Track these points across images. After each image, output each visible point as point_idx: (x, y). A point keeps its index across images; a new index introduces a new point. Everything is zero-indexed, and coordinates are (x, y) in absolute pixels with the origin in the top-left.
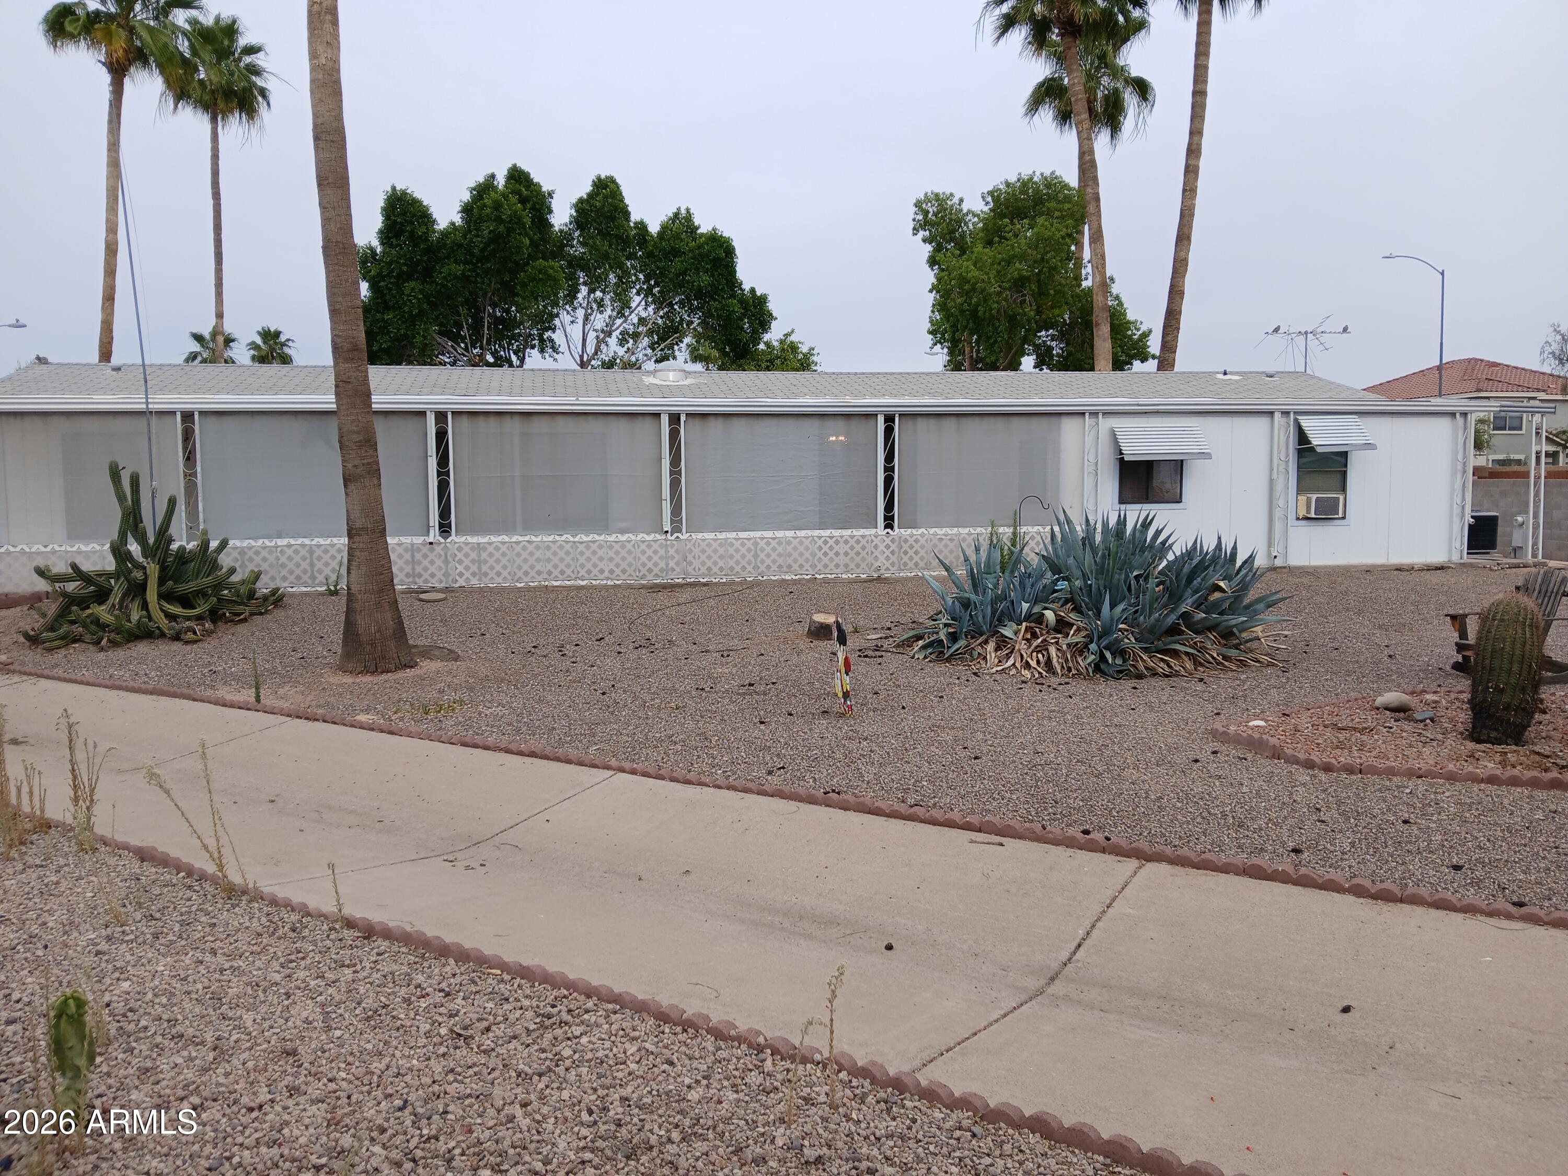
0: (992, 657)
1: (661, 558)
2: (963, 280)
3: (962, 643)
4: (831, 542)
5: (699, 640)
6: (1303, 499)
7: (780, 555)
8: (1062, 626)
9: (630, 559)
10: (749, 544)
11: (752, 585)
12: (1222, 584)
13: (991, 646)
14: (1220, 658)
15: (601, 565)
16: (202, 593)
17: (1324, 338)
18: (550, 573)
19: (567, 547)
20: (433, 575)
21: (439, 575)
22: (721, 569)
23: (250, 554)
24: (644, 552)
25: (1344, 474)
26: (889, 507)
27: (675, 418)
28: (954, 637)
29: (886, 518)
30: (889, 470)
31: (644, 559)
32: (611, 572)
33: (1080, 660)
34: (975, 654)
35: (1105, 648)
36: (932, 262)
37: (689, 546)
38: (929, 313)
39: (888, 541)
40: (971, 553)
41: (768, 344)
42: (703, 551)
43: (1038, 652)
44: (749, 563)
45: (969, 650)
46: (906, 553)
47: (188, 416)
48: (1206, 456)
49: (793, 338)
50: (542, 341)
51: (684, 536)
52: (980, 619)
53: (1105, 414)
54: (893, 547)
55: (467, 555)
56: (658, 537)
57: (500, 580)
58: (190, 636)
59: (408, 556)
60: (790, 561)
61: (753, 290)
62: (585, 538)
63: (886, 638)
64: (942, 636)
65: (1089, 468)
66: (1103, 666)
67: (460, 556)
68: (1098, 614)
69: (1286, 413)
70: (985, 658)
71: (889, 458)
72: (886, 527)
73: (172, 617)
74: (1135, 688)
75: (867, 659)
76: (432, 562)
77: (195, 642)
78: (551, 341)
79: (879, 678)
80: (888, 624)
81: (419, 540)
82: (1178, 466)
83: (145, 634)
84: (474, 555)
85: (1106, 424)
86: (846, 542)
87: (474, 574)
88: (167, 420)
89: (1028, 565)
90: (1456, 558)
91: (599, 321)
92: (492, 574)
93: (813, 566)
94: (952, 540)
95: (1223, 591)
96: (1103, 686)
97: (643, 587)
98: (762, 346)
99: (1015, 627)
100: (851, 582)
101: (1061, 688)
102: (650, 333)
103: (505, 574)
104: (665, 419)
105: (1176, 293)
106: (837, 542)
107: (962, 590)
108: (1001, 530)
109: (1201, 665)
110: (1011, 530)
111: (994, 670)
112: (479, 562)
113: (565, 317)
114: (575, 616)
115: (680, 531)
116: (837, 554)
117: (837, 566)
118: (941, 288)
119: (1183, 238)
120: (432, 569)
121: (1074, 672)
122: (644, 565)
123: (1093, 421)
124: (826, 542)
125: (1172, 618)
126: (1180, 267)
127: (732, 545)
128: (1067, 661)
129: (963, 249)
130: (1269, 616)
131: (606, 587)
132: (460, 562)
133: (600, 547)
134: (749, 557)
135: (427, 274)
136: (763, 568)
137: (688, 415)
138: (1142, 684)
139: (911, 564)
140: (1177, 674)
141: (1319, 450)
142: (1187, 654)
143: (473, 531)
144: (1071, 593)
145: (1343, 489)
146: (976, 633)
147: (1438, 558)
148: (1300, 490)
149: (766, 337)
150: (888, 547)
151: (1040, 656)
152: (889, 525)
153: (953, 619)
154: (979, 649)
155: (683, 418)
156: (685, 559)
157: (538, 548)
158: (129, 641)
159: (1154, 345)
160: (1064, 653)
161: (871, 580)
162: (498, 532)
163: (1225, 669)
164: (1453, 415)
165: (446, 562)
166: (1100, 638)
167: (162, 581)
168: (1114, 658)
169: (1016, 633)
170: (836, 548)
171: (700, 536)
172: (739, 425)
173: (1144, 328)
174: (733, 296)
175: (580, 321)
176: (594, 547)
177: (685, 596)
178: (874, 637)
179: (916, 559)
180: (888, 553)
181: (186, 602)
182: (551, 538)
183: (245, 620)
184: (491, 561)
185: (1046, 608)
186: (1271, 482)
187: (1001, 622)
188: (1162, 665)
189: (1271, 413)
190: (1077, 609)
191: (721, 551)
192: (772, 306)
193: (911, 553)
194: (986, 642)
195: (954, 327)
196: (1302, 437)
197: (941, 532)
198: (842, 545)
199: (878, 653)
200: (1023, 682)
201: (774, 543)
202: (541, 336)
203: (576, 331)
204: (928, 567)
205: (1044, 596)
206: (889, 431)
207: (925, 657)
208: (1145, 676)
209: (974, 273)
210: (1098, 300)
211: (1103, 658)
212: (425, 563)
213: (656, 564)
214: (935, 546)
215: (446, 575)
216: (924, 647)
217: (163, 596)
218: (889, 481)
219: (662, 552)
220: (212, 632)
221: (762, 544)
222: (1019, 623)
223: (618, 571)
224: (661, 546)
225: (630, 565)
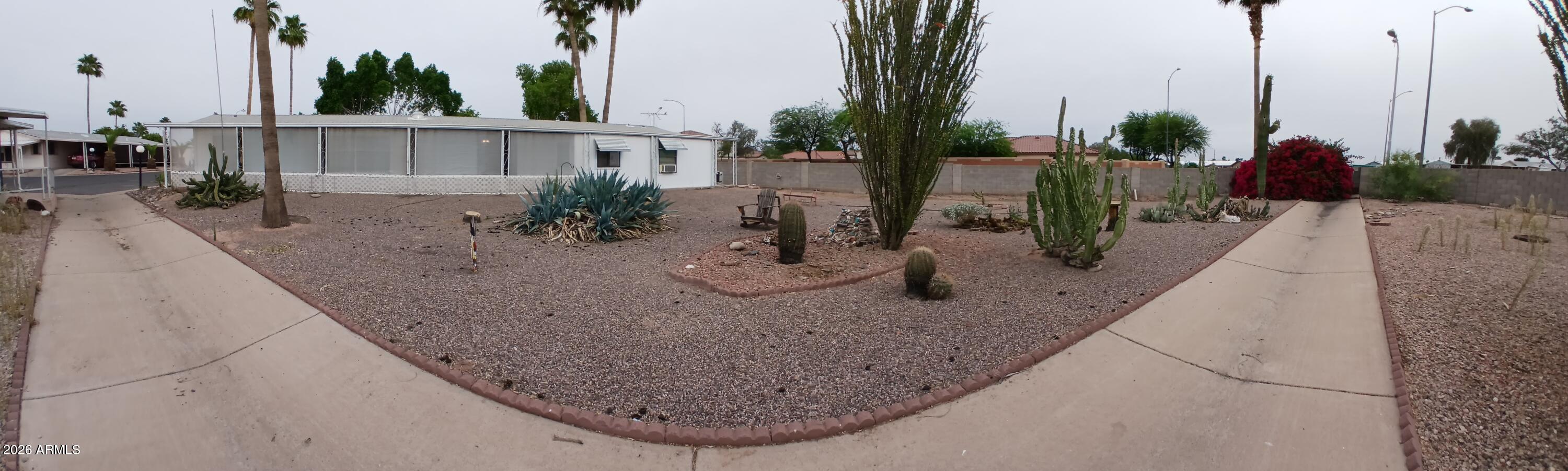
0: (551, 233)
1: (406, 185)
2: (534, 92)
3: (537, 226)
4: (480, 180)
5: (413, 221)
6: (661, 166)
7: (456, 185)
8: (584, 219)
9: (392, 185)
10: (443, 180)
11: (442, 197)
12: (649, 198)
13: (550, 228)
14: (650, 229)
15: (381, 186)
16: (233, 190)
17: (659, 116)
18: (360, 189)
19: (367, 179)
20: (318, 188)
21: (320, 187)
22: (431, 190)
23: (258, 177)
24: (398, 182)
25: (676, 158)
26: (506, 167)
27: (413, 130)
28: (533, 224)
29: (505, 171)
30: (506, 152)
31: (398, 185)
32: (385, 189)
33: (593, 234)
34: (543, 231)
35: (604, 228)
36: (523, 86)
37: (417, 180)
38: (522, 105)
39: (505, 180)
40: (541, 187)
41: (461, 110)
42: (423, 183)
43: (573, 230)
44: (443, 187)
45: (539, 230)
46: (512, 185)
47: (240, 129)
48: (629, 150)
49: (471, 108)
50: (381, 109)
51: (415, 176)
52: (545, 215)
53: (591, 134)
54: (507, 182)
55: (330, 181)
56: (405, 176)
57: (341, 190)
58: (225, 206)
59: (310, 180)
60: (460, 187)
61: (455, 91)
62: (374, 176)
63: (502, 222)
64: (527, 223)
65: (586, 154)
66: (603, 236)
67: (328, 181)
68: (600, 213)
69: (655, 137)
70: (548, 233)
71: (506, 147)
72: (505, 174)
73: (221, 199)
74: (619, 247)
75: (492, 234)
76: (318, 183)
77: (227, 208)
78: (384, 109)
79: (496, 245)
80: (504, 215)
81: (314, 174)
82: (618, 154)
83: (212, 205)
84: (333, 181)
85: (592, 138)
86: (487, 180)
87: (332, 188)
88: (233, 129)
89: (566, 192)
90: (713, 185)
91: (402, 102)
92: (339, 188)
93: (472, 189)
94: (531, 180)
95: (650, 201)
96: (606, 247)
97: (396, 196)
98: (459, 111)
99: (562, 219)
100: (488, 196)
101: (586, 248)
102: (419, 106)
103: (343, 188)
104: (409, 130)
105: (607, 101)
106: (482, 180)
107: (535, 202)
108: (551, 177)
109: (644, 232)
110: (555, 177)
111: (552, 240)
112: (335, 183)
113: (389, 101)
114: (364, 206)
115: (414, 174)
116: (482, 185)
117: (482, 190)
118: (526, 95)
119: (609, 83)
120: (318, 185)
121: (590, 239)
122: (398, 187)
123: (587, 136)
124: (478, 180)
125: (632, 213)
126: (608, 93)
127: (436, 180)
128: (586, 234)
129: (533, 83)
130: (667, 209)
131: (382, 195)
132: (328, 183)
133: (380, 179)
134: (443, 185)
135: (341, 86)
136: (448, 190)
137: (419, 129)
138: (624, 243)
139: (514, 189)
140: (635, 238)
141: (667, 149)
142: (638, 228)
143: (333, 172)
144: (587, 203)
145: (676, 163)
146: (543, 221)
147: (708, 185)
148: (660, 163)
149: (460, 108)
150: (505, 182)
151: (574, 232)
152: (506, 173)
153: (532, 215)
154: (545, 229)
155: (416, 130)
156: (416, 185)
157: (355, 179)
158: (205, 207)
159: (600, 118)
160: (585, 231)
161: (497, 195)
162: (342, 172)
163: (653, 233)
164: (711, 140)
165: (323, 183)
166: (601, 225)
167: (220, 186)
168: (608, 233)
169: (563, 222)
170: (482, 183)
171: (422, 176)
172: (440, 134)
173: (596, 113)
174: (448, 93)
175: (394, 102)
176: (378, 179)
177: (412, 200)
178: (497, 222)
179: (516, 187)
180: (505, 185)
181: (229, 195)
182: (361, 175)
183: (248, 201)
184: (338, 183)
185: (576, 211)
186: (651, 160)
187: (555, 217)
188: (628, 233)
189: (650, 137)
190: (590, 211)
191: (431, 183)
192: (462, 97)
193: (514, 185)
194: (548, 226)
195: (531, 109)
196: (660, 145)
197: (526, 177)
198: (484, 181)
199: (497, 231)
200: (568, 246)
201: (453, 180)
202: (380, 108)
203: (392, 106)
204: (521, 191)
205: (574, 206)
206: (506, 137)
207: (519, 233)
208: (622, 240)
209: (537, 90)
210: (581, 102)
211: (603, 233)
212: (316, 183)
213: (403, 187)
214: (524, 182)
215: (323, 188)
216: (519, 228)
217: (219, 191)
218: (506, 156)
219: (406, 182)
220: (234, 205)
221: (448, 180)
222: (564, 217)
223: (387, 189)
224: (406, 180)
225: (392, 187)
